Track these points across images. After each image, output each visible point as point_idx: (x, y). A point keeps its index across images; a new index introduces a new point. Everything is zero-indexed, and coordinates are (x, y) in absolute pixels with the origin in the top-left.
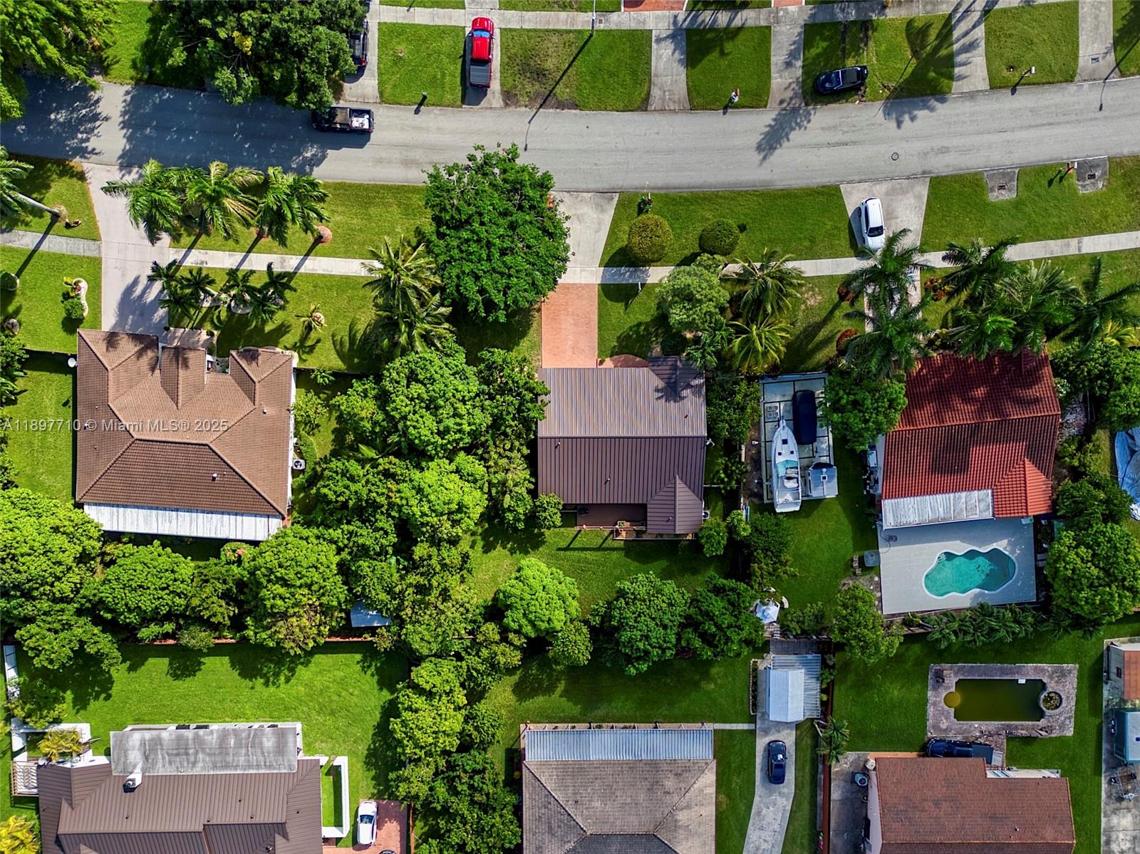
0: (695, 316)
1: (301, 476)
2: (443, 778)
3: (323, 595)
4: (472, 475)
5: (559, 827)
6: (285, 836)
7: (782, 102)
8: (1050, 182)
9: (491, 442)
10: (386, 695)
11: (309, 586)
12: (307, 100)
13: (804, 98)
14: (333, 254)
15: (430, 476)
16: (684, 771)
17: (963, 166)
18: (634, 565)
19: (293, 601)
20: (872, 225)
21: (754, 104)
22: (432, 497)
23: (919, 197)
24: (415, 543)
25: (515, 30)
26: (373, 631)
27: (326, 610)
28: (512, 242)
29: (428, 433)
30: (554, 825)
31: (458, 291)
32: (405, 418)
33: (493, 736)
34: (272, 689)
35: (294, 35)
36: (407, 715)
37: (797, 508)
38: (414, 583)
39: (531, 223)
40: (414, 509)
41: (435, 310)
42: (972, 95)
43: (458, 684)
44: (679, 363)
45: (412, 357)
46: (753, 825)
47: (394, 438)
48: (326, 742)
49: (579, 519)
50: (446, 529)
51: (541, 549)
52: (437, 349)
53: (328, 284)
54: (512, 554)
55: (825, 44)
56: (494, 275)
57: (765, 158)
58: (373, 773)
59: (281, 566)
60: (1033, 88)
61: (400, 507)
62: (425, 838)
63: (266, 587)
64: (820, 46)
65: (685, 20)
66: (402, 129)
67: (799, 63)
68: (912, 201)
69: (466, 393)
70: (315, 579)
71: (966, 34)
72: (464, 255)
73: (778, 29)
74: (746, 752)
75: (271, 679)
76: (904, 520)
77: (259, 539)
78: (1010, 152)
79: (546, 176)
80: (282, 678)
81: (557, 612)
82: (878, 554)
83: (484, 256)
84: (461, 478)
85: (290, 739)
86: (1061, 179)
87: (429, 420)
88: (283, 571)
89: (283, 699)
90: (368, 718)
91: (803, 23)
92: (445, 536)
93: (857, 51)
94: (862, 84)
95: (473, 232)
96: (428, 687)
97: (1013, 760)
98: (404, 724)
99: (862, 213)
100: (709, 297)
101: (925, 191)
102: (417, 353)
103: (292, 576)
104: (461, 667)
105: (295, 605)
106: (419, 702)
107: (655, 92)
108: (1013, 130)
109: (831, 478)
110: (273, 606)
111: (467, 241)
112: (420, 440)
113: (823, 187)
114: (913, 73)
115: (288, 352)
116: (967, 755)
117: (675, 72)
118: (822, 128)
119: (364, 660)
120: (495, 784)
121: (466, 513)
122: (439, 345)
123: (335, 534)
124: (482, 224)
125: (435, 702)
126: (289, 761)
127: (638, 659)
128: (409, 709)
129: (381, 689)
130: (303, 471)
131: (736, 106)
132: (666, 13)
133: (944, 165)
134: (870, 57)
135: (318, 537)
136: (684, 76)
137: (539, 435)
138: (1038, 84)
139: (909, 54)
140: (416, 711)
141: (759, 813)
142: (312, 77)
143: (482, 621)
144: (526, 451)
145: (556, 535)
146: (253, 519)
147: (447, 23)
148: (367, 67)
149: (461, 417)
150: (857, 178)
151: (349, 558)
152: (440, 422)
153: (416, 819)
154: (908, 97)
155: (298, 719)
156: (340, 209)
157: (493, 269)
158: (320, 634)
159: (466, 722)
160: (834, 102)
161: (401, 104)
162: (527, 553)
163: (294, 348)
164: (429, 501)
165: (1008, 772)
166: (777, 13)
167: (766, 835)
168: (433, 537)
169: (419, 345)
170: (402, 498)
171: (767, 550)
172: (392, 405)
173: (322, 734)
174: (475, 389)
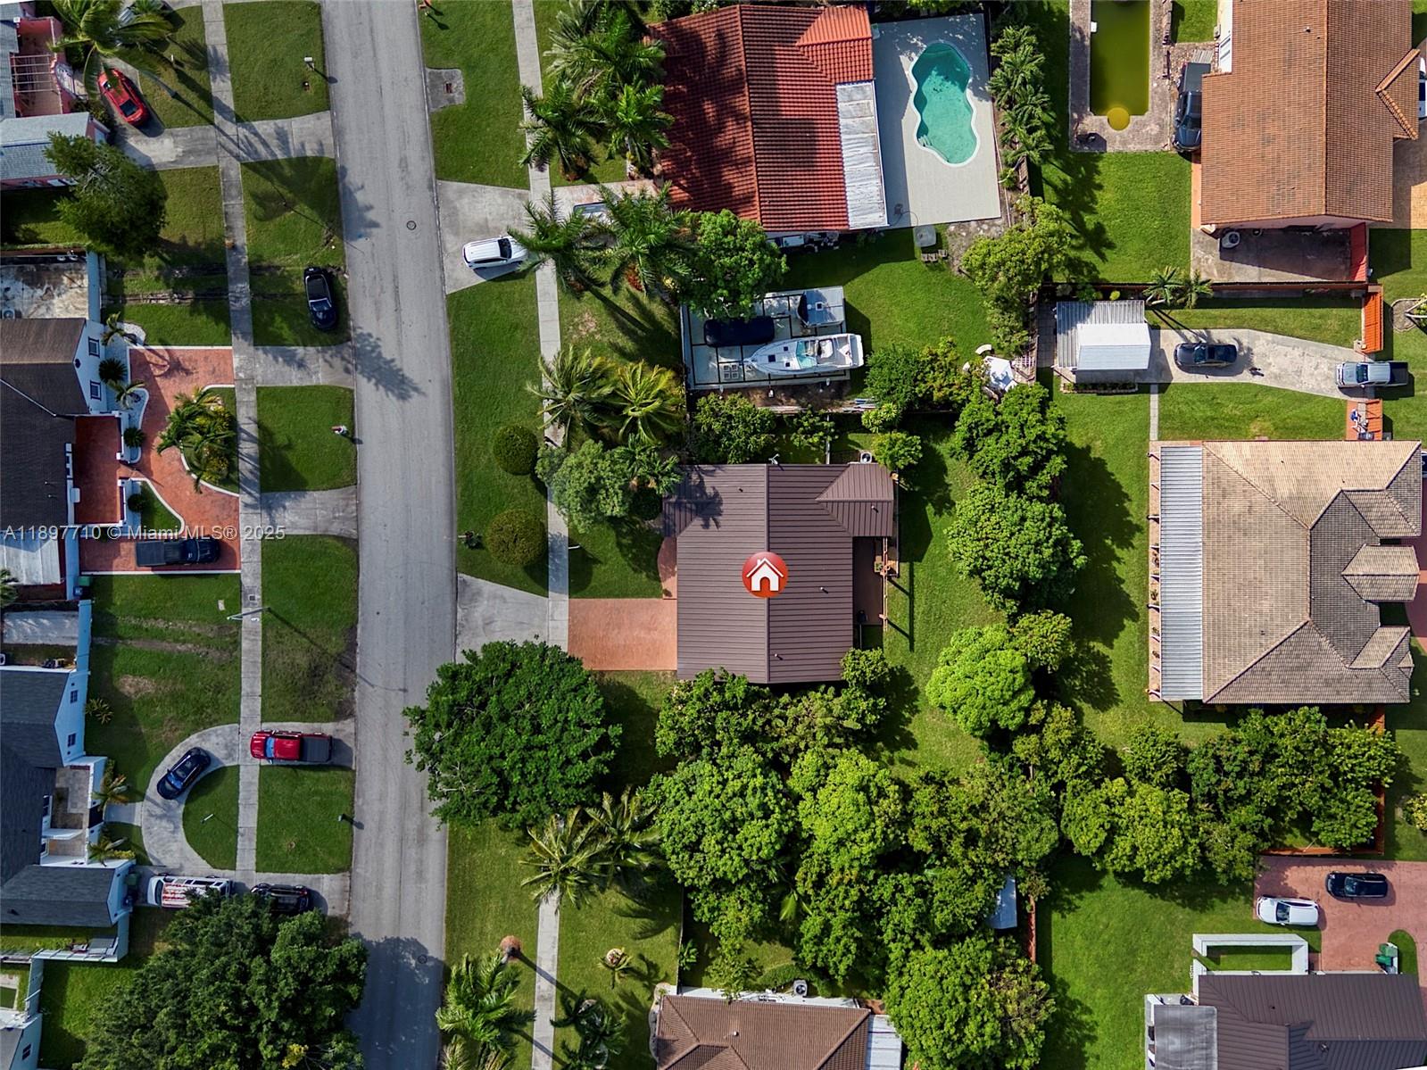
0: (616, 486)
1: (815, 985)
2: (1226, 810)
3: (977, 969)
4: (818, 771)
5: (1298, 656)
6: (1307, 1026)
7: (347, 371)
8: (443, 27)
9: (775, 745)
10: (1108, 881)
11: (966, 988)
12: (357, 972)
13: (341, 342)
14: (533, 934)
15: (822, 831)
16: (1219, 485)
17: (422, 139)
18: (933, 549)
19: (986, 1010)
20: (497, 254)
21: (349, 405)
22: (850, 827)
23: (461, 193)
24: (909, 848)
25: (263, 704)
26: (1022, 900)
27: (998, 965)
28: (524, 717)
29: (766, 832)
30: (1295, 663)
31: (583, 786)
32: (747, 862)
33: (1168, 744)
34: (1099, 1032)
35: (286, 994)
36: (1140, 862)
37: (859, 338)
38: (961, 849)
39: (499, 693)
40: (865, 850)
41: (607, 816)
42: (338, 132)
43: (1098, 792)
44: (673, 500)
45: (667, 846)
46: (1293, 384)
47: (772, 874)
48: (1172, 962)
49: (874, 621)
50: (890, 805)
51: (911, 673)
52: (655, 812)
53: (570, 942)
54: (918, 711)
55: (278, 319)
56: (564, 740)
57: (416, 389)
58: (1216, 901)
59: (941, 1027)
60: (329, 56)
61: (862, 868)
62: (1311, 835)
63: (968, 1046)
64: (281, 326)
65: (250, 494)
66: (382, 845)
67: (300, 350)
68: (465, 201)
69: (714, 780)
70: (957, 981)
71: (264, 143)
72: (540, 779)
73: (259, 378)
74: (1190, 396)
75: (1085, 1032)
76: (876, 199)
77: (900, 1047)
78: (406, 80)
79: (443, 672)
80: (1084, 1017)
81: (1001, 661)
82: (920, 228)
83: (541, 754)
84: (823, 786)
85: (1171, 1013)
86: (438, 13)
87: (750, 829)
88: (948, 1025)
89: (1113, 1019)
90: (1139, 904)
91: (252, 348)
92: (899, 807)
93: (285, 279)
94: (324, 271)
95: (512, 768)
96: (1103, 836)
97: (1205, 31)
98: (1152, 866)
99: (481, 267)
100: (591, 467)
101: (455, 185)
102: (661, 840)
103: (954, 1013)
104: (1074, 787)
105: (991, 1007)
106: (1123, 845)
107: (335, 529)
108: (379, 79)
109: (820, 297)
110: (993, 1037)
111: (523, 775)
112: (776, 842)
113: (449, 315)
114: (312, 208)
115: (657, 997)
116: (1198, 98)
117: (311, 505)
118: (378, 319)
119: (1061, 909)
120: (1236, 742)
121: (869, 781)
122: (652, 810)
123: (896, 952)
124: (502, 756)
125: (1123, 822)
126: (1200, 1017)
127: (1065, 552)
128: (1131, 859)
129: (1101, 887)
130: (808, 983)
131: (352, 428)
132: (242, 516)
133: (421, 162)
134: (294, 263)
135: (901, 974)
136: (316, 494)
137: (765, 682)
138: (323, 49)
139: (288, 214)
140: (1135, 848)
141: (1277, 377)
142: (331, 968)
143: (1010, 755)
144: (786, 698)
145: (892, 651)
146: (873, 1053)
147: (256, 787)
148: (309, 887)
149: (745, 787)
150: (438, 273)
151: (928, 934)
152: (752, 816)
153: (1281, 844)
154: (340, 214)
155: (1141, 999)
156: (478, 925)
157: (557, 741)
158: (1027, 970)
159: (1149, 780)
160: (346, 305)
161: (351, 847)
162: (916, 691)
163: (651, 988)
164: (856, 831)
165: (1222, 38)
166: (241, 379)
167: (1307, 364)
168: (900, 823)
169: (652, 838)
170: (851, 867)
171: (916, 380)
172: (730, 876)
173: (1162, 967)
174: (708, 767)
